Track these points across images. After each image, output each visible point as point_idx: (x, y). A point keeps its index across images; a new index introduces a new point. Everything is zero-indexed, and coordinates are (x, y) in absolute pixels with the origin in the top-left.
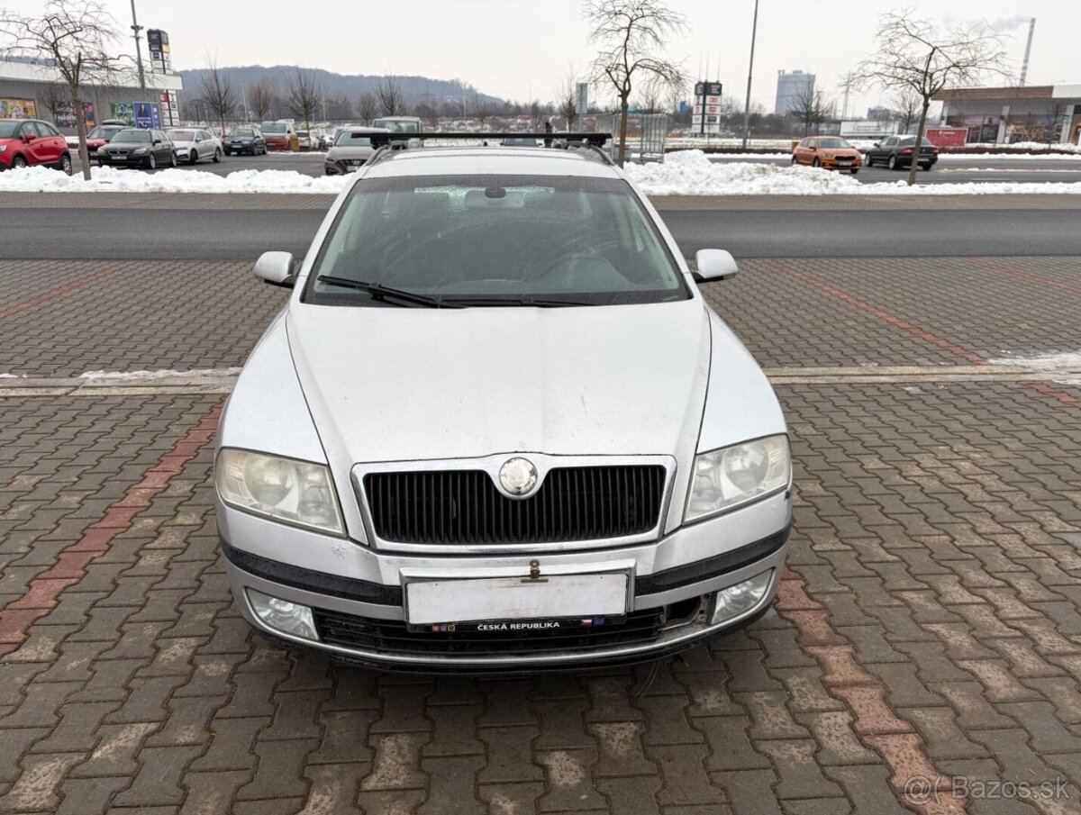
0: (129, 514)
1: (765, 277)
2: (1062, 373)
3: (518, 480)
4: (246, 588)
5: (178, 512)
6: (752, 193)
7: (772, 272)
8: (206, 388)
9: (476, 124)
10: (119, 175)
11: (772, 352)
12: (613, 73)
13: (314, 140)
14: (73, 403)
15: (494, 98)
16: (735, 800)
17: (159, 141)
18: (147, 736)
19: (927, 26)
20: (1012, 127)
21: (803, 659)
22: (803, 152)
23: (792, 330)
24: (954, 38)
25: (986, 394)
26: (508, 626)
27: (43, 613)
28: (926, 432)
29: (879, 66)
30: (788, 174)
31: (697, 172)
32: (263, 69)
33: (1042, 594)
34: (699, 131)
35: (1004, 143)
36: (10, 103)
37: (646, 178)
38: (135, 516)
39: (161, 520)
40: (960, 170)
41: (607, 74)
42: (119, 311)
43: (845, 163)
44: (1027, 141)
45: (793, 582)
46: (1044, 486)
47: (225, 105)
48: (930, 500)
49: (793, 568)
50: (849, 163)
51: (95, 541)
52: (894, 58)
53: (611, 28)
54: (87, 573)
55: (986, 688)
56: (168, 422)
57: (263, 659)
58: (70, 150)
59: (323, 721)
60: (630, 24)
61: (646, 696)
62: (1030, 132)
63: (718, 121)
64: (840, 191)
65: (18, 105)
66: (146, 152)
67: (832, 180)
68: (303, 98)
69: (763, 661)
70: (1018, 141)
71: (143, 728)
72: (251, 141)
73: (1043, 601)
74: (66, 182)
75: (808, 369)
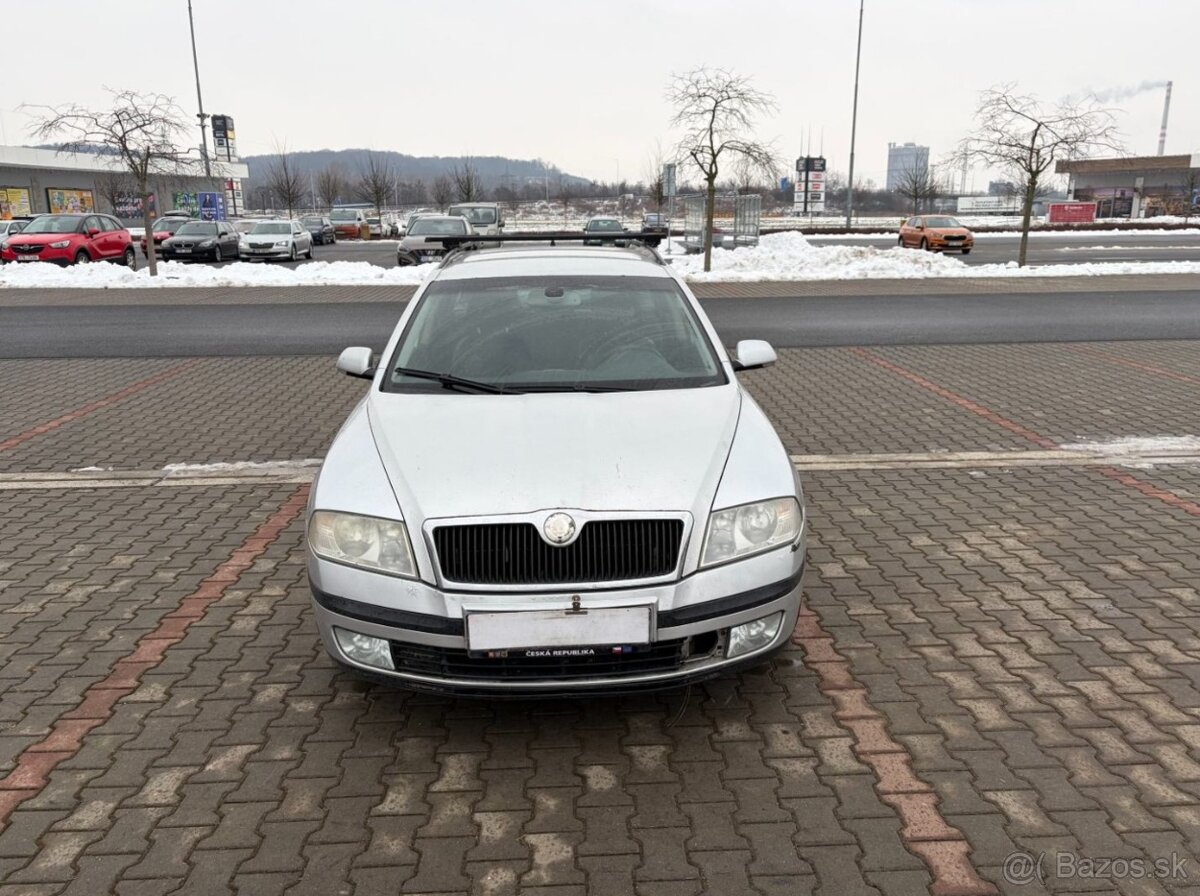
0: (219, 588)
1: (848, 365)
2: (1134, 457)
3: (559, 531)
4: (334, 627)
5: (264, 585)
6: (848, 277)
7: (856, 359)
8: (284, 478)
9: (560, 207)
10: (186, 270)
11: (842, 439)
12: (699, 156)
13: (386, 227)
14: (159, 493)
15: (579, 178)
16: (741, 799)
17: (225, 234)
18: (250, 754)
19: (1031, 101)
20: (1148, 200)
21: (821, 700)
22: (909, 232)
23: (867, 418)
24: (1062, 113)
25: (1049, 477)
26: (551, 652)
27: (152, 665)
28: (980, 512)
29: (982, 144)
30: (887, 257)
31: (790, 257)
32: (333, 153)
33: (1051, 648)
34: (802, 209)
35: (1138, 217)
36: (67, 194)
37: (736, 264)
38: (226, 588)
39: (250, 592)
40: (1083, 248)
41: (693, 157)
42: (195, 407)
43: (955, 243)
44: (1164, 214)
45: (823, 640)
46: (1081, 560)
47: (293, 193)
48: (968, 572)
49: (825, 628)
50: (960, 243)
51: (191, 609)
52: (998, 135)
53: (694, 111)
54: (187, 634)
55: (977, 720)
56: (249, 509)
57: (345, 700)
58: (134, 243)
59: (398, 744)
60: (715, 106)
61: (676, 726)
62: (1168, 204)
63: (823, 198)
64: (944, 273)
65: (75, 195)
66: (212, 245)
67: (936, 262)
68: (375, 182)
69: (784, 701)
70: (1154, 215)
71: (244, 750)
72: (320, 230)
73: (1049, 654)
74: (132, 278)
75: (876, 455)
